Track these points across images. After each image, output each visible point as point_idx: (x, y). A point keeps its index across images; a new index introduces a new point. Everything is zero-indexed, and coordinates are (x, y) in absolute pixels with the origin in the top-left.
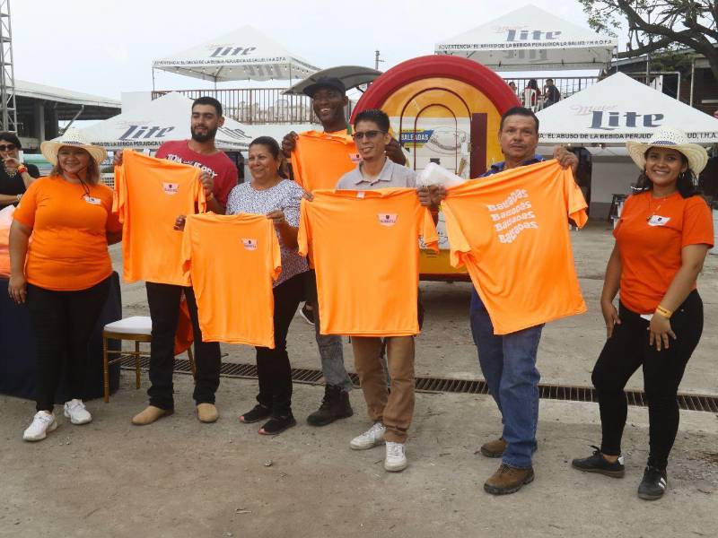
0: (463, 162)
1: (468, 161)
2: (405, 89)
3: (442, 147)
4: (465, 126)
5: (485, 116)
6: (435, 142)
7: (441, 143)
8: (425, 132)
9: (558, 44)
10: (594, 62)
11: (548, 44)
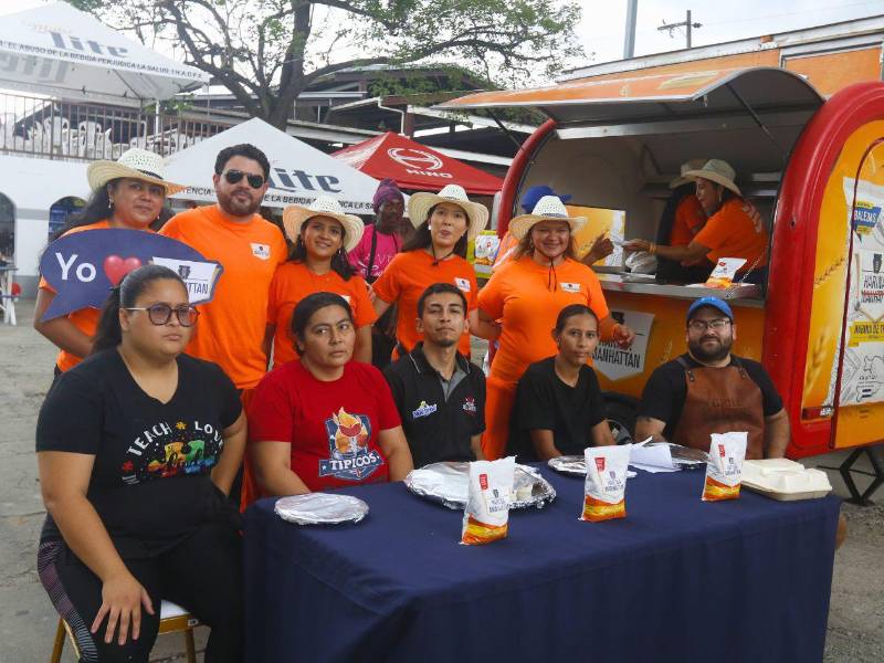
8: (874, 211)
9: (133, 65)
10: (125, 96)
11: (121, 63)
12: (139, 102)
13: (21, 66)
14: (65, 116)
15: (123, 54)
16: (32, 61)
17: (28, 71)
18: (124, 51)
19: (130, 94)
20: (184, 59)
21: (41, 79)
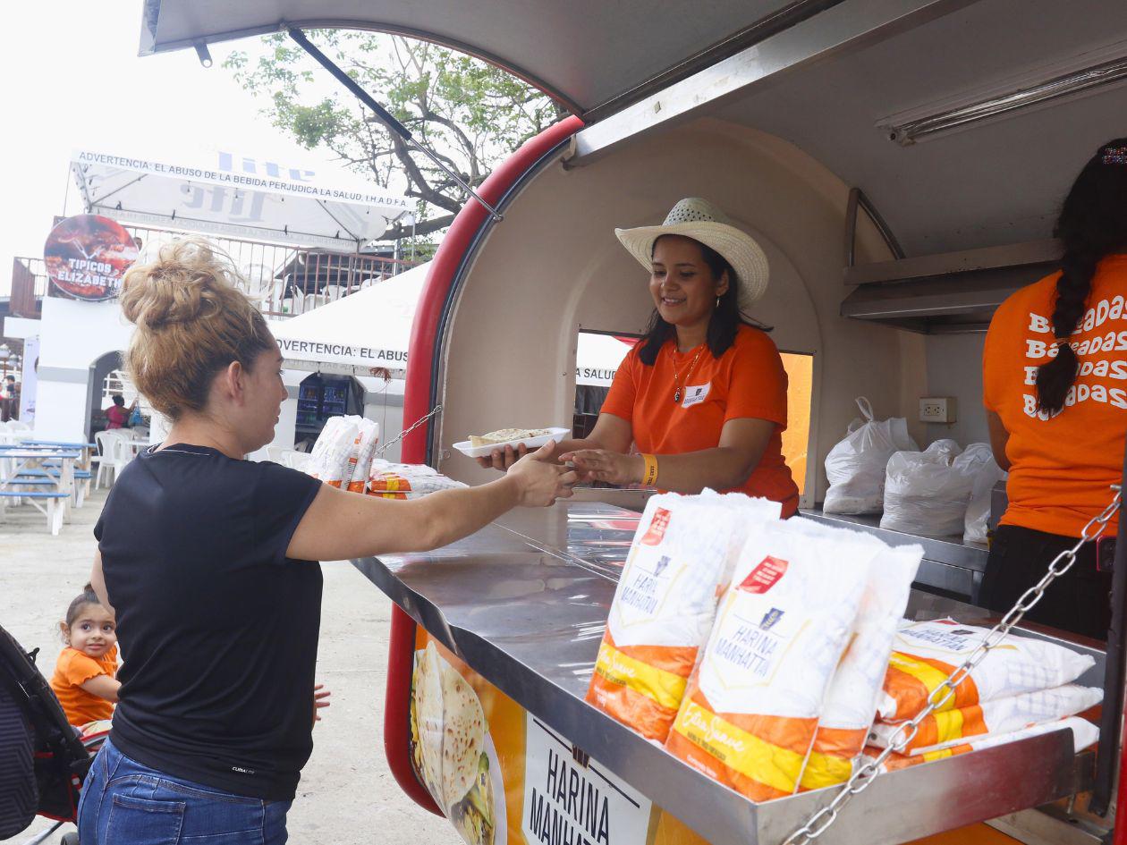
9: (315, 190)
10: (337, 237)
12: (355, 244)
13: (208, 200)
16: (219, 193)
17: (217, 206)
19: (343, 234)
20: (405, 187)
21: (233, 216)
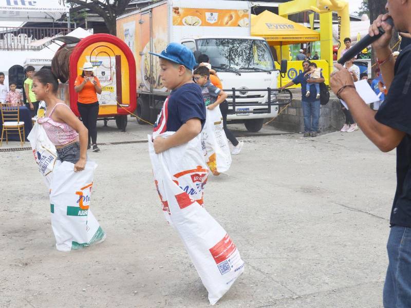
0: (114, 73)
1: (115, 72)
2: (90, 46)
3: (105, 67)
4: (114, 60)
5: (120, 56)
6: (103, 65)
7: (105, 66)
8: (99, 62)
9: (37, 9)
11: (33, 9)
14: (26, 33)
15: (34, 4)
18: (35, 2)
21: (11, 15)
